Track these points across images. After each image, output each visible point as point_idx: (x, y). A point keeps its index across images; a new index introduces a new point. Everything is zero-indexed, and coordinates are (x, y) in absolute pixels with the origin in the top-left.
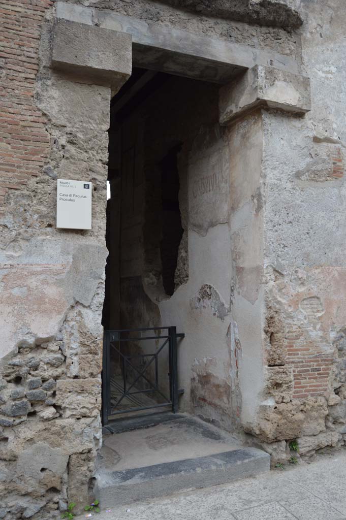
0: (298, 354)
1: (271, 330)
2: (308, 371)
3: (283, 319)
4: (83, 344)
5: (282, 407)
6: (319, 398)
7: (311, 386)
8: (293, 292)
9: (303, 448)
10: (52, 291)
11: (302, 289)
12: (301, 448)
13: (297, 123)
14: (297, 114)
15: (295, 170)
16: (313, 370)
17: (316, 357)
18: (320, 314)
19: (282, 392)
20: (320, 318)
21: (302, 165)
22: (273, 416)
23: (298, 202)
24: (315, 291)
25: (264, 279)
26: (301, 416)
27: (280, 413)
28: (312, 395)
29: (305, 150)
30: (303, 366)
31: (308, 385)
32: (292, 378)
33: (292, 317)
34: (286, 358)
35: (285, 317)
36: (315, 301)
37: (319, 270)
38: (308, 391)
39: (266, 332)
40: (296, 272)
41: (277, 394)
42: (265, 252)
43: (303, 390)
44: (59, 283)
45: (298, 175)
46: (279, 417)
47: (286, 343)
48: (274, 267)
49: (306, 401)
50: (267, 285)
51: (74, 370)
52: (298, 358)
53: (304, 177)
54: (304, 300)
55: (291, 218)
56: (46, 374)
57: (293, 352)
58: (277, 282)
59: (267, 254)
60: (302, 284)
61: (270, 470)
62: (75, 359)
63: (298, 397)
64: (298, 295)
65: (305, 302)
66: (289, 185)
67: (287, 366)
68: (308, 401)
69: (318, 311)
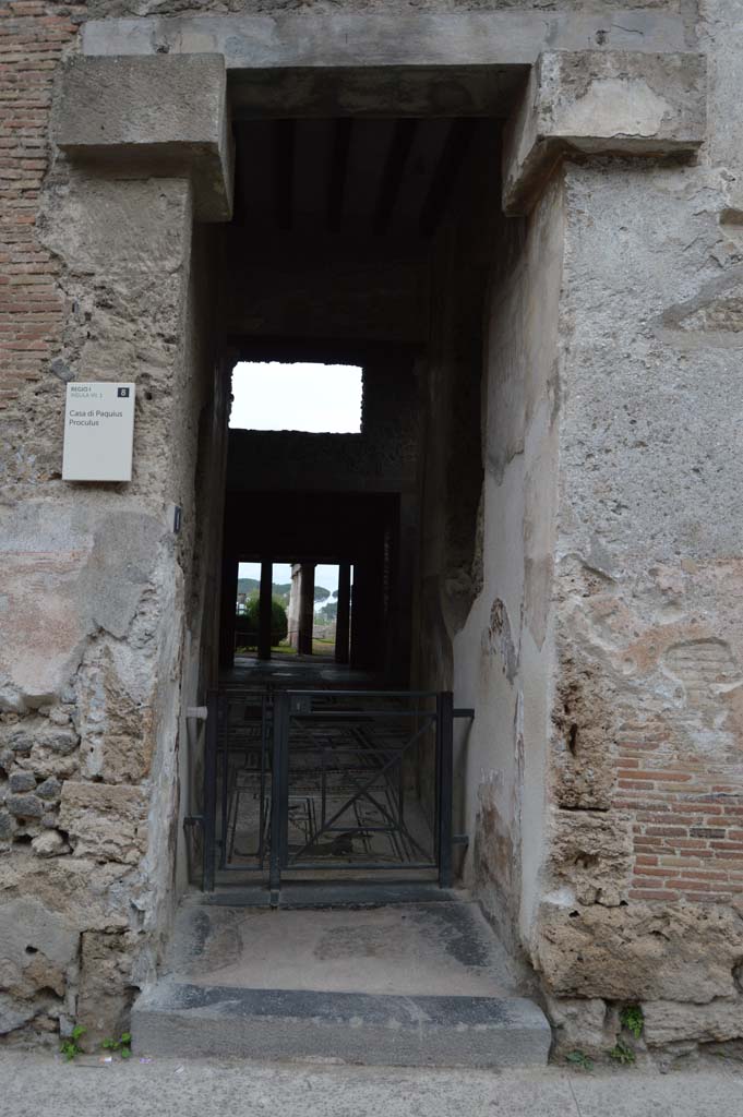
0: (651, 787)
1: (573, 718)
2: (683, 833)
3: (607, 695)
4: (112, 715)
5: (593, 914)
6: (715, 911)
7: (685, 874)
8: (644, 626)
9: (657, 1028)
10: (53, 606)
11: (669, 619)
12: (650, 1028)
13: (674, 182)
14: (679, 157)
15: (661, 306)
16: (696, 833)
17: (710, 799)
18: (726, 688)
19: (596, 878)
20: (724, 697)
21: (687, 289)
22: (564, 932)
23: (670, 390)
24: (711, 623)
25: (555, 589)
26: (653, 947)
27: (589, 929)
28: (691, 899)
29: (697, 250)
30: (664, 820)
31: (681, 869)
32: (629, 845)
33: (634, 690)
34: (613, 792)
35: (613, 687)
36: (712, 652)
37: (728, 569)
38: (679, 885)
39: (559, 723)
40: (654, 572)
41: (581, 880)
42: (558, 521)
43: (664, 880)
44: (67, 589)
45: (672, 318)
46: (585, 938)
47: (614, 753)
48: (584, 559)
49: (672, 912)
50: (563, 605)
51: (94, 764)
52: (651, 797)
53: (687, 324)
54: (676, 646)
55: (643, 432)
56: (42, 767)
57: (630, 775)
58: (592, 598)
59: (564, 528)
60: (673, 603)
61: (549, 1063)
62: (98, 742)
63: (647, 897)
64: (655, 633)
65: (680, 653)
66: (643, 348)
67: (614, 813)
68: (677, 910)
69: (723, 679)
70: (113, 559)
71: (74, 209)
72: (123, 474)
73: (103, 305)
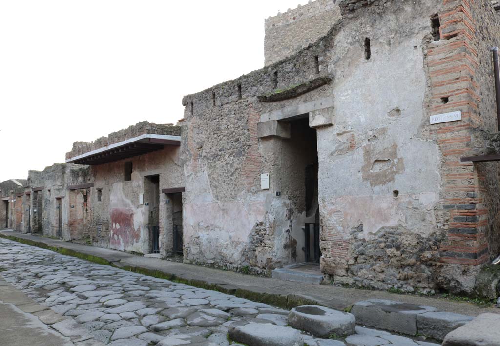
0: (332, 237)
2: (336, 245)
4: (269, 225)
5: (326, 259)
6: (342, 259)
8: (329, 209)
9: (336, 280)
10: (262, 208)
11: (333, 207)
13: (330, 129)
14: (331, 125)
15: (331, 152)
16: (339, 245)
17: (340, 239)
18: (341, 219)
19: (326, 253)
20: (341, 221)
21: (334, 149)
23: (332, 167)
24: (339, 209)
26: (334, 265)
27: (325, 261)
28: (339, 257)
29: (334, 142)
30: (334, 243)
31: (337, 252)
32: (330, 247)
33: (329, 220)
34: (327, 238)
36: (339, 213)
37: (341, 198)
38: (337, 255)
40: (331, 199)
41: (324, 253)
43: (334, 253)
44: (263, 206)
45: (332, 154)
46: (325, 263)
47: (327, 231)
49: (336, 259)
51: (267, 233)
52: (332, 239)
53: (334, 154)
54: (335, 212)
55: (329, 175)
56: (262, 233)
57: (330, 235)
60: (334, 205)
61: (320, 284)
62: (268, 229)
63: (333, 256)
64: (331, 210)
65: (335, 213)
66: (328, 160)
67: (328, 241)
69: (341, 218)
70: (268, 201)
71: (261, 146)
72: (268, 188)
73: (265, 161)
